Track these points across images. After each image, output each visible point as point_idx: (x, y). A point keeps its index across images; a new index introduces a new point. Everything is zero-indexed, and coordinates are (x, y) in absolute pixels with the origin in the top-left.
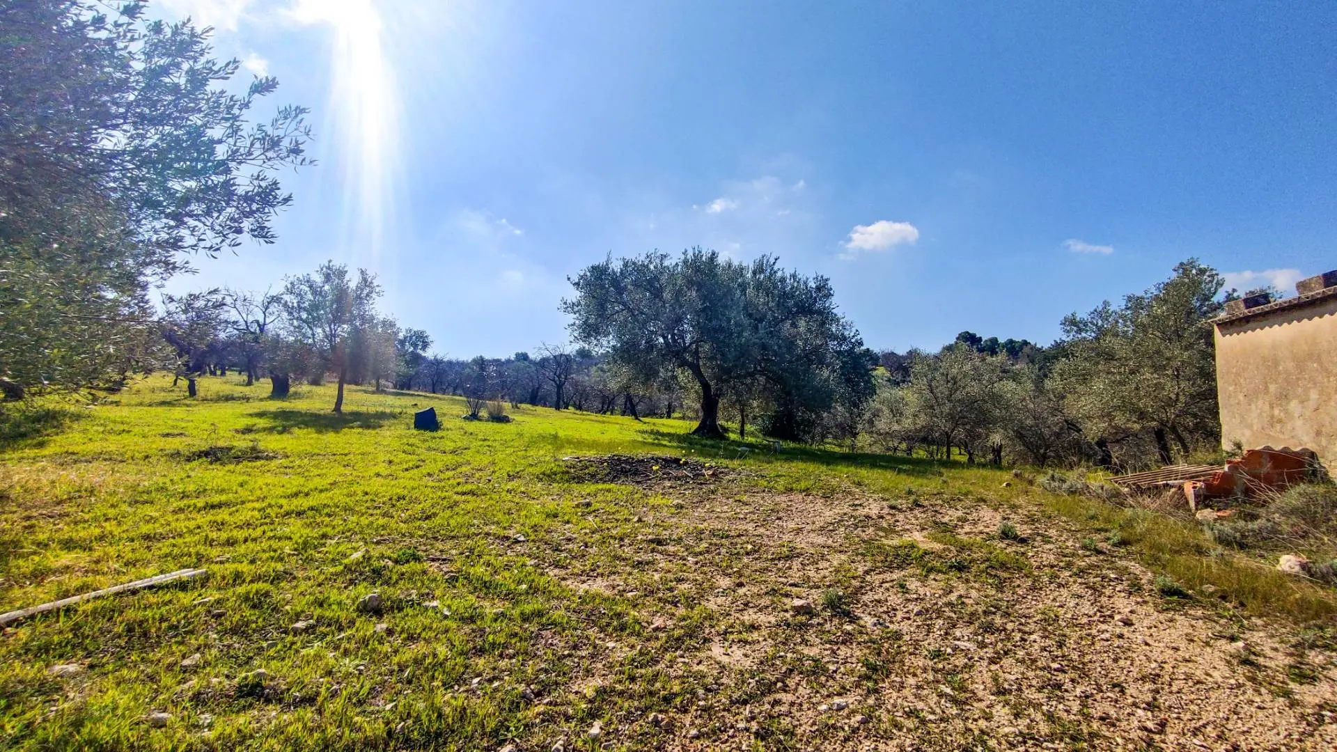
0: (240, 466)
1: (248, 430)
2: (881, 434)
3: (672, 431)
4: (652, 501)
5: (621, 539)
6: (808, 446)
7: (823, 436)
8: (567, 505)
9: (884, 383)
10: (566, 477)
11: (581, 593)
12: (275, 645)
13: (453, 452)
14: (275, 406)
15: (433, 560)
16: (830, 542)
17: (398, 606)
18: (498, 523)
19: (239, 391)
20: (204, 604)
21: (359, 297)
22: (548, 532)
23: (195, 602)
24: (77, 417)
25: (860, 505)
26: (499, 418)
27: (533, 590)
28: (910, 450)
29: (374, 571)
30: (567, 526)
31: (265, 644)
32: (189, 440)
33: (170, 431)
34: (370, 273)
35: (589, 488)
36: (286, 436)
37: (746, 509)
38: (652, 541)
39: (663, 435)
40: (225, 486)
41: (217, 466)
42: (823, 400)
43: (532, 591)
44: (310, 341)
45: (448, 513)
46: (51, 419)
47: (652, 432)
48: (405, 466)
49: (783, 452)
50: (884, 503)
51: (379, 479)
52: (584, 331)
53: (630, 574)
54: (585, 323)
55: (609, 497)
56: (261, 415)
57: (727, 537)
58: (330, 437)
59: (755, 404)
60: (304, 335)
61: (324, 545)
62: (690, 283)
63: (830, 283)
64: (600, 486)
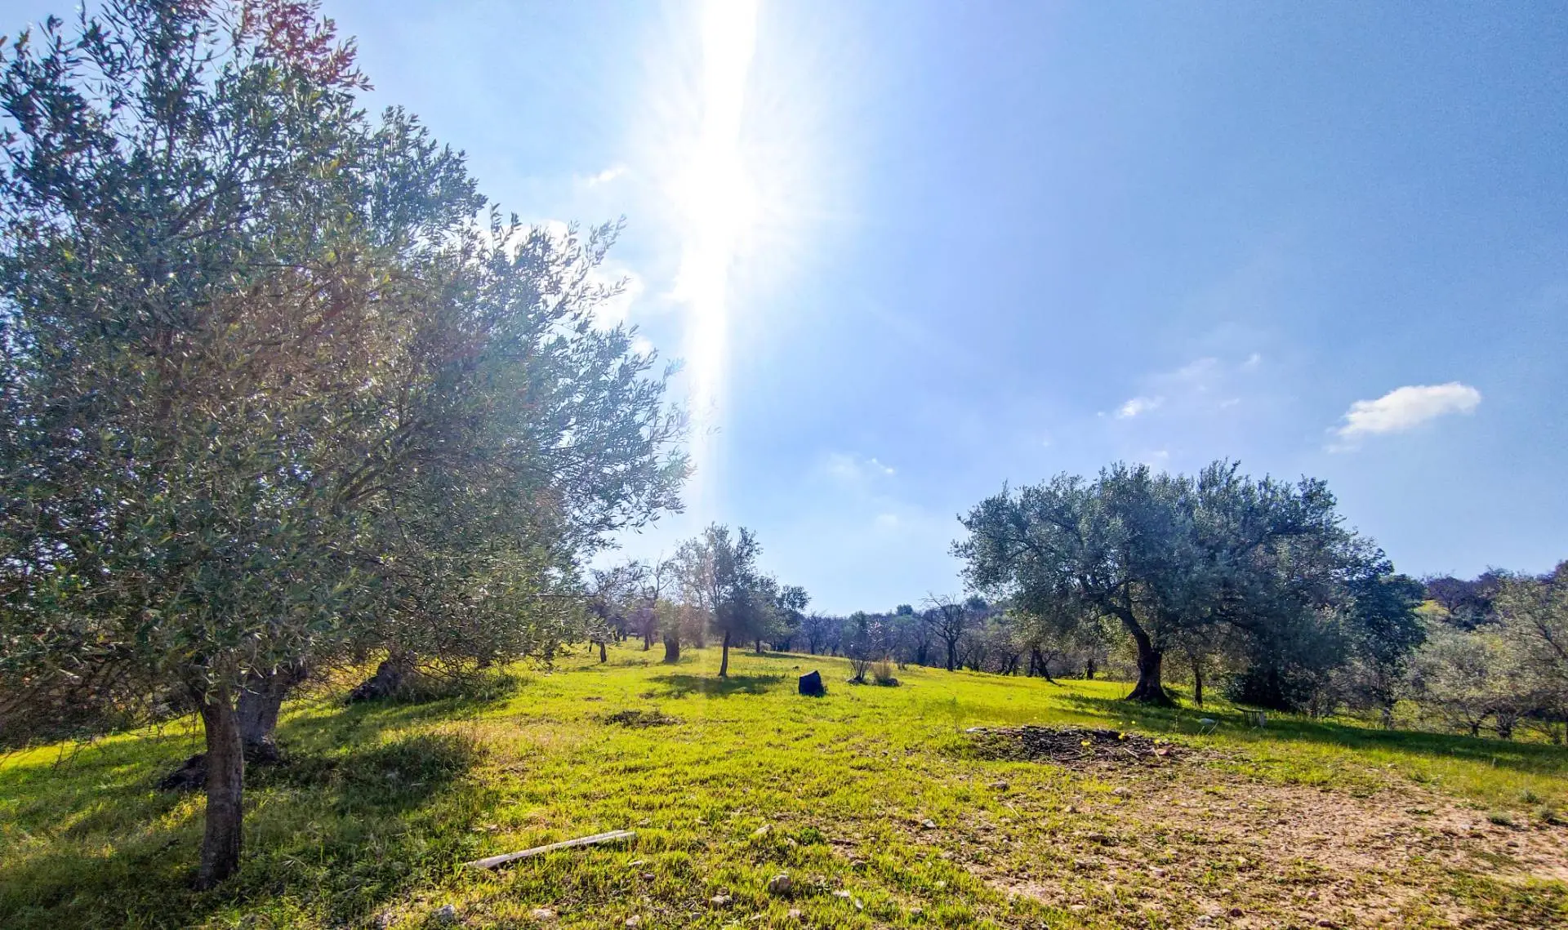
0: (648, 730)
1: (650, 695)
2: (1441, 703)
3: (1100, 696)
4: (1086, 786)
5: (1053, 834)
6: (1309, 719)
7: (1331, 705)
8: (978, 787)
9: (1439, 625)
10: (973, 752)
11: (1011, 898)
12: (698, 917)
13: (842, 720)
14: (669, 670)
15: (837, 843)
16: (1382, 866)
17: (807, 892)
18: (902, 804)
19: (640, 655)
20: (636, 866)
21: (739, 556)
22: (960, 818)
23: (630, 864)
24: (526, 682)
25: (1429, 813)
26: (886, 681)
27: (953, 889)
28: (1506, 731)
29: (779, 850)
30: (982, 813)
31: (690, 915)
32: (605, 704)
33: (591, 696)
34: (750, 531)
35: (1002, 767)
36: (681, 701)
37: (1225, 806)
38: (1094, 839)
39: (1088, 701)
40: (638, 750)
41: (628, 730)
42: (1332, 651)
43: (950, 890)
44: (698, 605)
45: (846, 789)
46: (508, 683)
47: (1072, 698)
48: (795, 736)
49: (1270, 726)
50: (1479, 813)
51: (771, 749)
52: (980, 577)
53: (1071, 880)
54: (981, 566)
55: (1030, 778)
56: (659, 679)
57: (1203, 842)
58: (719, 703)
59: (1217, 659)
60: (693, 600)
61: (728, 817)
62: (1113, 510)
63: (1327, 488)
64: (1017, 765)
